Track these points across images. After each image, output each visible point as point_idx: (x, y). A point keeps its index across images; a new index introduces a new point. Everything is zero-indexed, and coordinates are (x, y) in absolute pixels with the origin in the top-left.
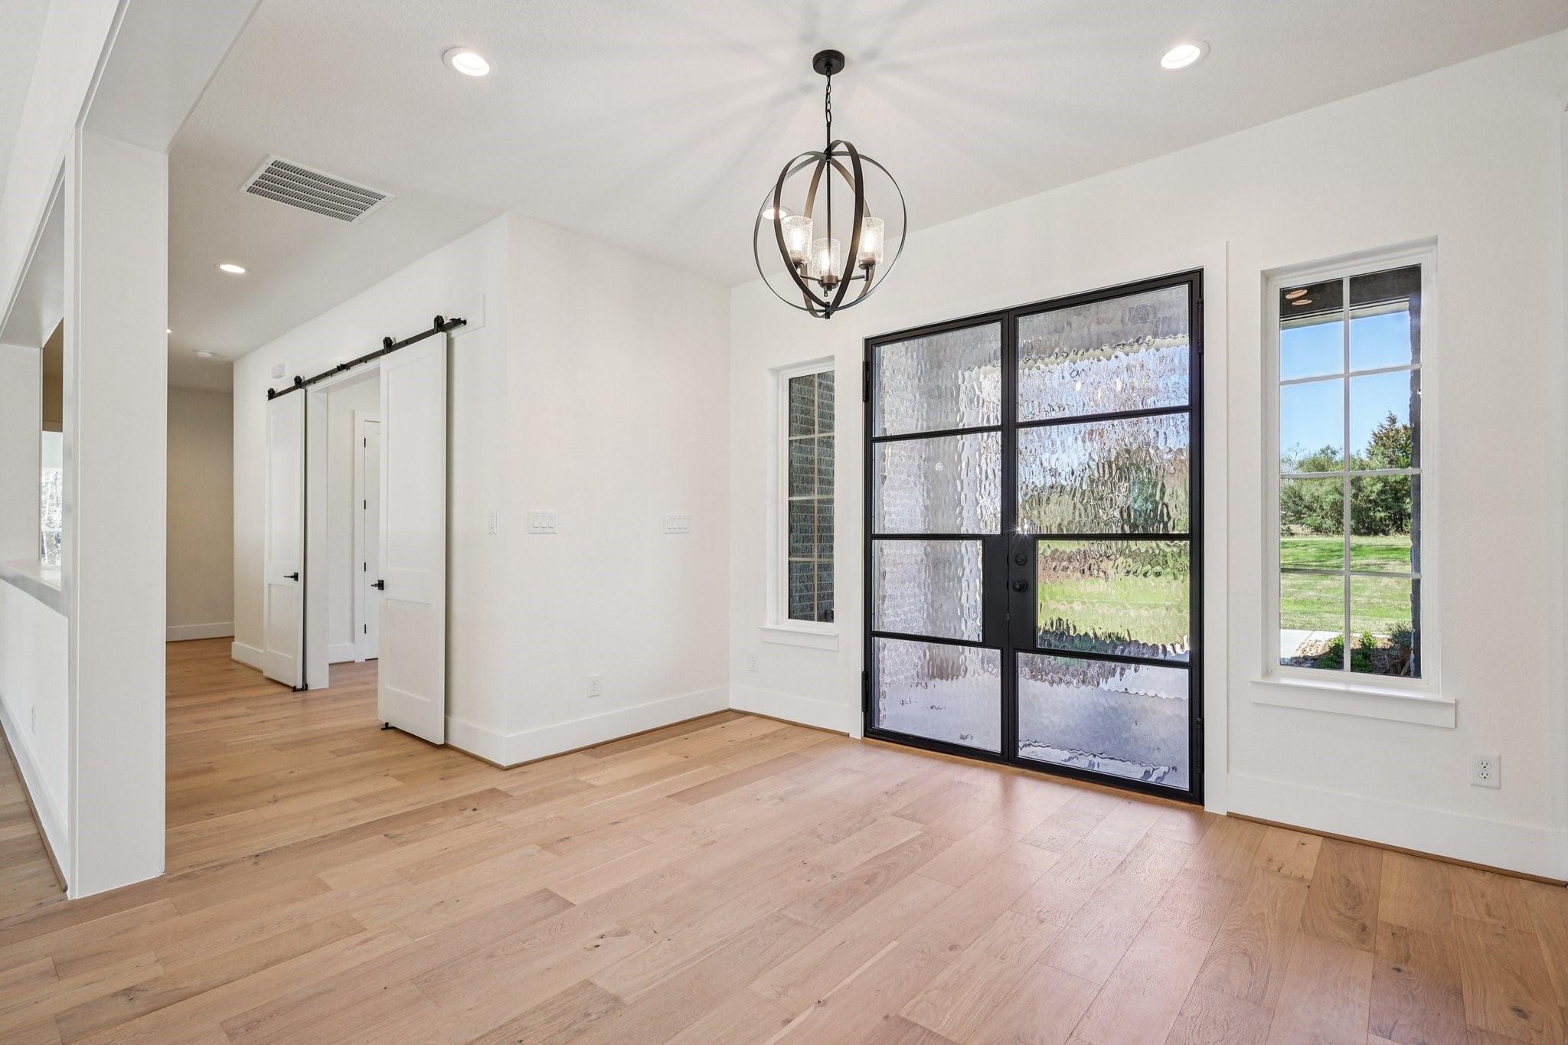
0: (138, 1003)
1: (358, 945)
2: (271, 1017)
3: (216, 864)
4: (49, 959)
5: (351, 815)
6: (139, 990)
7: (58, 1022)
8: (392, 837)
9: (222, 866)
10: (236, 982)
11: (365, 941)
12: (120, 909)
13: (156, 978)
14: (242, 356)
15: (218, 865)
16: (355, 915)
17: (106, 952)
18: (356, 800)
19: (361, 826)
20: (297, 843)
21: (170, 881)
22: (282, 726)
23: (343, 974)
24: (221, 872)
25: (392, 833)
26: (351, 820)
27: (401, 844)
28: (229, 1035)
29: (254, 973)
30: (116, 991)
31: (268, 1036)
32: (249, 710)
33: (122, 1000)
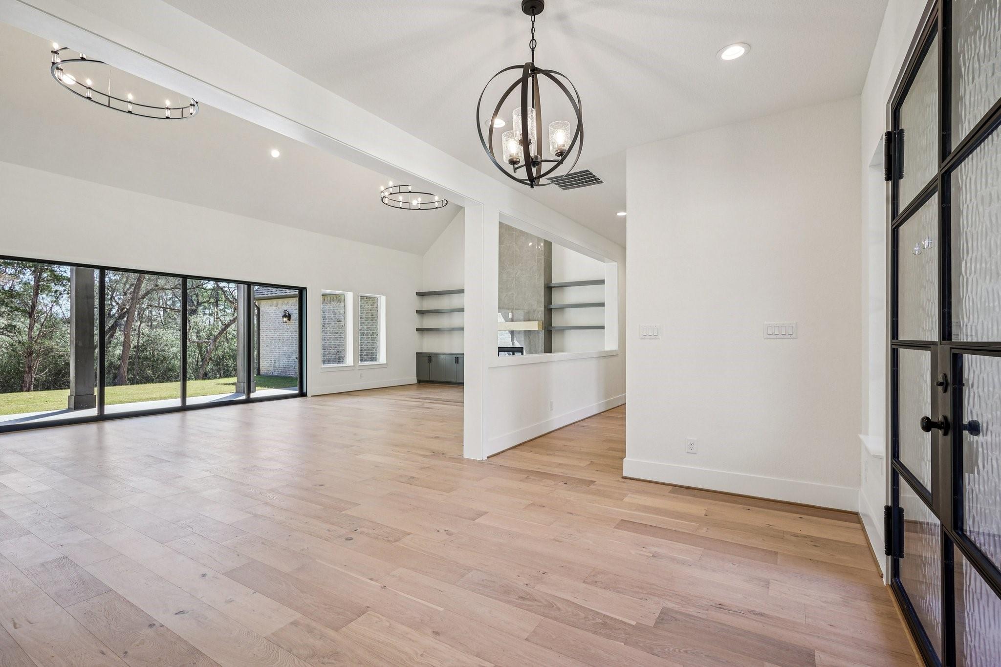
25: (531, 477)
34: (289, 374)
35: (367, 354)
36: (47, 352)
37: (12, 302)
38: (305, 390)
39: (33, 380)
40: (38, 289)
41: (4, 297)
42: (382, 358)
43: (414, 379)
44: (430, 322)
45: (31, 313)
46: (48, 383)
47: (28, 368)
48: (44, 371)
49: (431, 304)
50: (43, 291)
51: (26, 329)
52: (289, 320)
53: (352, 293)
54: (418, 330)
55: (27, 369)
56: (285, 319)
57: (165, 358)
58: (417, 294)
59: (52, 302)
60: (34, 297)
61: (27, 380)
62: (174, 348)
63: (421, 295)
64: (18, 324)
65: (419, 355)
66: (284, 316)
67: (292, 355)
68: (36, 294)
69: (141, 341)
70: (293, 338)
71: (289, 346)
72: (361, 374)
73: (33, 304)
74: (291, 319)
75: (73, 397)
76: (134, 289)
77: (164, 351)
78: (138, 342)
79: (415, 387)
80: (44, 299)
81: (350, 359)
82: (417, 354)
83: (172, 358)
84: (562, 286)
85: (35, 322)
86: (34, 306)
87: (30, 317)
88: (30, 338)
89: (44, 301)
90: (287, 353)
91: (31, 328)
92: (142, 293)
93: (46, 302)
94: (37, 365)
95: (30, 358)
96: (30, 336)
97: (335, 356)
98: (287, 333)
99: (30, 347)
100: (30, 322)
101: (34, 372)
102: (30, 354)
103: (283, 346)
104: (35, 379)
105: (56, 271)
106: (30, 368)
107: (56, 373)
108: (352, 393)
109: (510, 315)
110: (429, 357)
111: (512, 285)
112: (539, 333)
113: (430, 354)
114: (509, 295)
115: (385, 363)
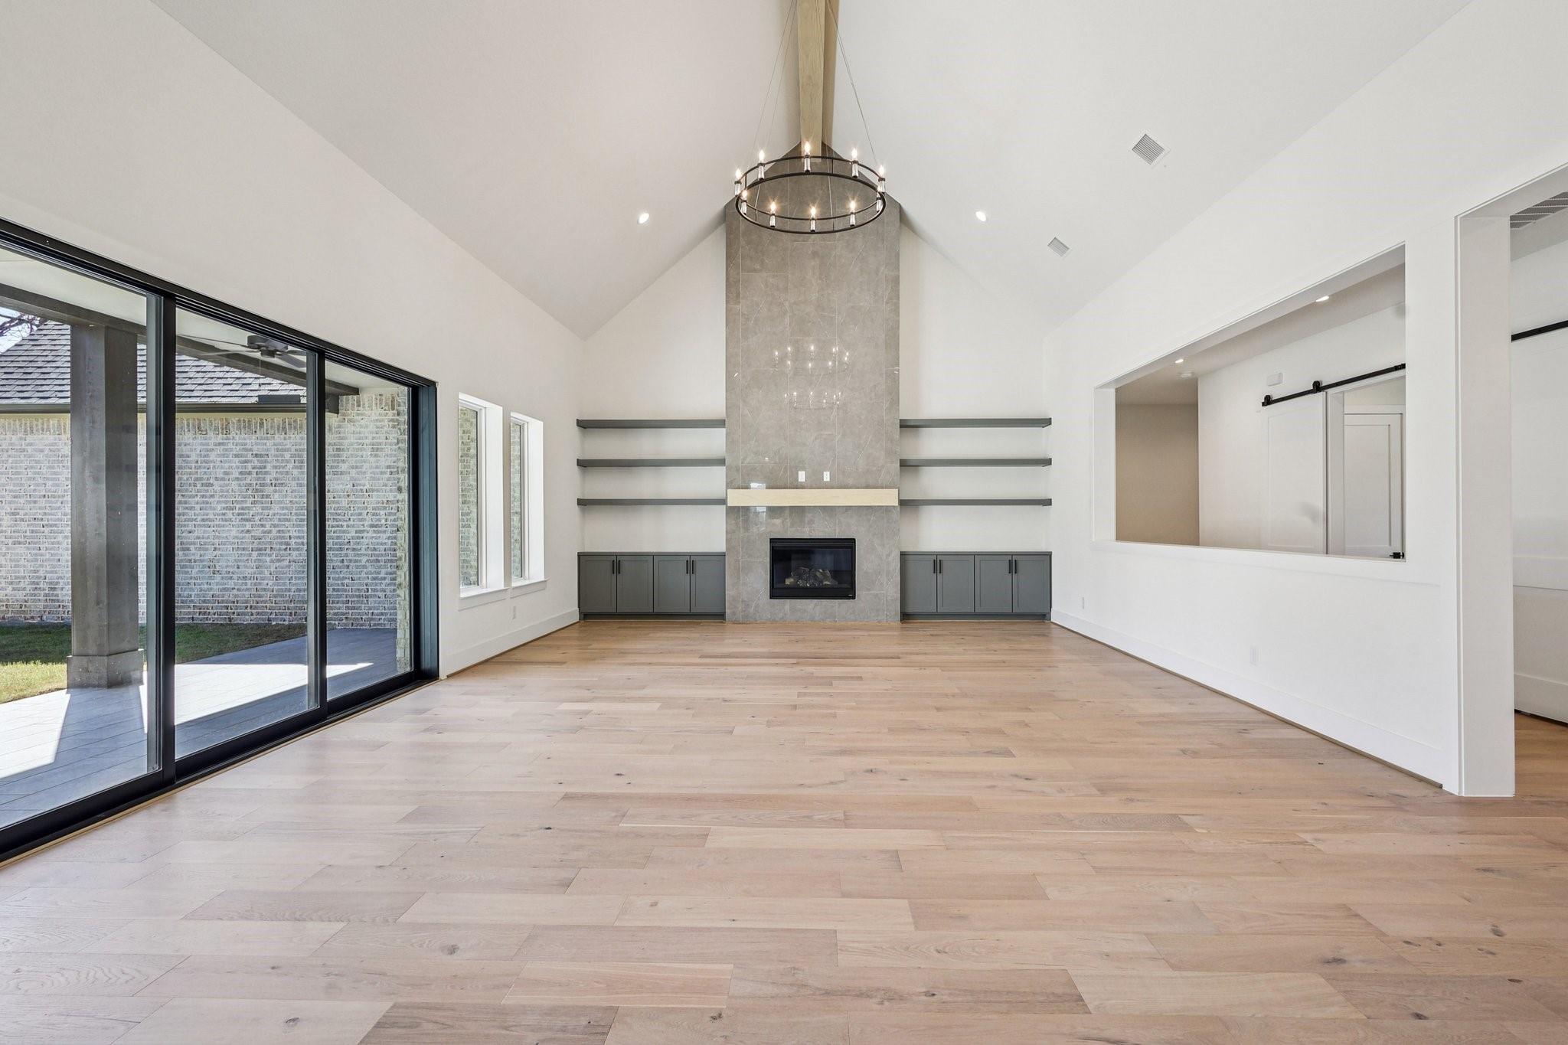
43: (573, 616)
54: (580, 503)
58: (581, 424)
63: (586, 425)
65: (583, 558)
72: (514, 610)
82: (580, 556)
109: (827, 477)
110: (616, 563)
111: (832, 418)
112: (890, 511)
113: (616, 555)
114: (824, 437)
115: (543, 579)
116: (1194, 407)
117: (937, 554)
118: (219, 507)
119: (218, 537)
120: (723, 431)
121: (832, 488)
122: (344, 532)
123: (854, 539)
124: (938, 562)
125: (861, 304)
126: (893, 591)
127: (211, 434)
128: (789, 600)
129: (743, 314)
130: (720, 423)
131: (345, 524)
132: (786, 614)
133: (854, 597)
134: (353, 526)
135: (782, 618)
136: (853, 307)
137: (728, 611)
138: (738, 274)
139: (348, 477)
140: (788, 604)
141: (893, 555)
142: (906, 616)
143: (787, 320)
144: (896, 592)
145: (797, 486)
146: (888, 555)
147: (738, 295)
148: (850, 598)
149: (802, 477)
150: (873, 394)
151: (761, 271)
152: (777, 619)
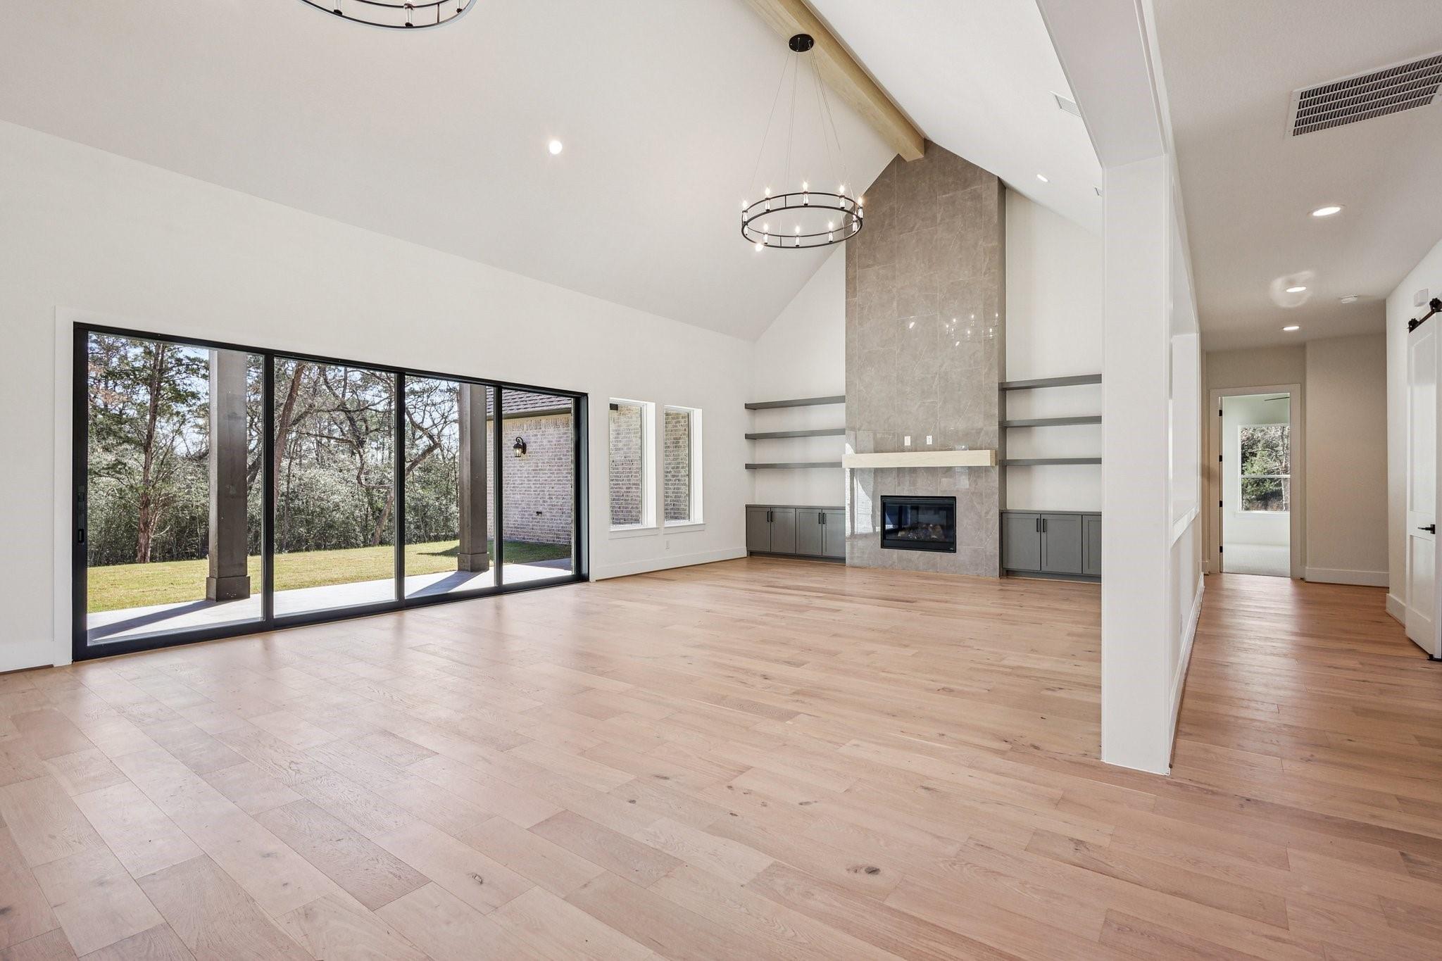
0: (1078, 854)
1: (1266, 936)
2: (1142, 934)
3: (1210, 788)
4: (1062, 792)
5: (1377, 812)
6: (1085, 847)
7: (1034, 834)
8: (1410, 861)
9: (1213, 793)
10: (1143, 888)
11: (1277, 939)
12: (1122, 785)
13: (1101, 846)
14: (1392, 291)
15: (1210, 791)
16: (1289, 909)
17: (1090, 808)
18: (1399, 799)
19: (1381, 828)
20: (1294, 808)
21: (1168, 783)
22: (1382, 692)
23: (1229, 950)
24: (1209, 797)
25: (1413, 856)
26: (1373, 816)
27: (1412, 874)
28: (1105, 922)
29: (1162, 892)
30: (1074, 837)
31: (1128, 946)
32: (1360, 666)
33: (1072, 846)
34: (524, 538)
35: (674, 509)
36: (169, 501)
37: (121, 429)
38: (584, 571)
39: (150, 542)
40: (155, 411)
41: (112, 423)
42: (697, 515)
43: (742, 551)
44: (768, 453)
45: (146, 445)
46: (169, 544)
47: (144, 524)
48: (164, 528)
49: (768, 423)
50: (162, 413)
51: (141, 469)
52: (524, 452)
53: (654, 404)
54: (748, 467)
55: (142, 525)
56: (518, 451)
57: (322, 509)
58: (748, 407)
59: (173, 432)
60: (151, 422)
61: (142, 541)
62: (335, 496)
63: (752, 407)
64: (130, 462)
65: (750, 509)
66: (517, 446)
67: (529, 508)
68: (153, 419)
69: (291, 486)
70: (530, 481)
71: (524, 494)
72: (668, 543)
73: (149, 432)
74: (527, 451)
75: (215, 580)
76: (284, 410)
77: (322, 500)
78: (288, 488)
79: (744, 563)
80: (164, 427)
81: (650, 515)
82: (747, 507)
83: (333, 511)
84: (1027, 387)
85: (152, 458)
86: (150, 436)
87: (146, 451)
88: (146, 481)
89: (163, 430)
90: (520, 504)
91: (146, 468)
92: (293, 416)
93: (165, 432)
94: (156, 518)
95: (146, 510)
96: (146, 478)
97: (625, 511)
98: (521, 474)
99: (145, 494)
100: (146, 458)
101: (152, 530)
102: (146, 504)
103: (513, 494)
104: (153, 540)
105: (179, 385)
106: (146, 524)
107: (180, 531)
108: (650, 575)
109: (929, 440)
110: (769, 513)
111: (934, 387)
112: (988, 471)
113: (771, 507)
114: (927, 404)
115: (702, 522)
116: (1384, 334)
117: (1041, 513)
118: (565, 472)
119: (564, 491)
120: (843, 405)
121: (935, 450)
122: (620, 488)
123: (955, 498)
124: (1042, 522)
125: (961, 279)
126: (991, 545)
127: (561, 428)
128: (896, 550)
129: (859, 305)
130: (840, 399)
131: (621, 483)
132: (894, 562)
133: (954, 551)
134: (625, 484)
135: (891, 565)
136: (952, 283)
137: (847, 556)
138: (855, 271)
139: (622, 452)
140: (896, 554)
141: (991, 513)
142: (1006, 572)
143: (895, 304)
144: (995, 548)
145: (902, 449)
146: (987, 513)
147: (855, 289)
148: (950, 551)
149: (908, 441)
150: (972, 362)
151: (873, 265)
152: (887, 566)
